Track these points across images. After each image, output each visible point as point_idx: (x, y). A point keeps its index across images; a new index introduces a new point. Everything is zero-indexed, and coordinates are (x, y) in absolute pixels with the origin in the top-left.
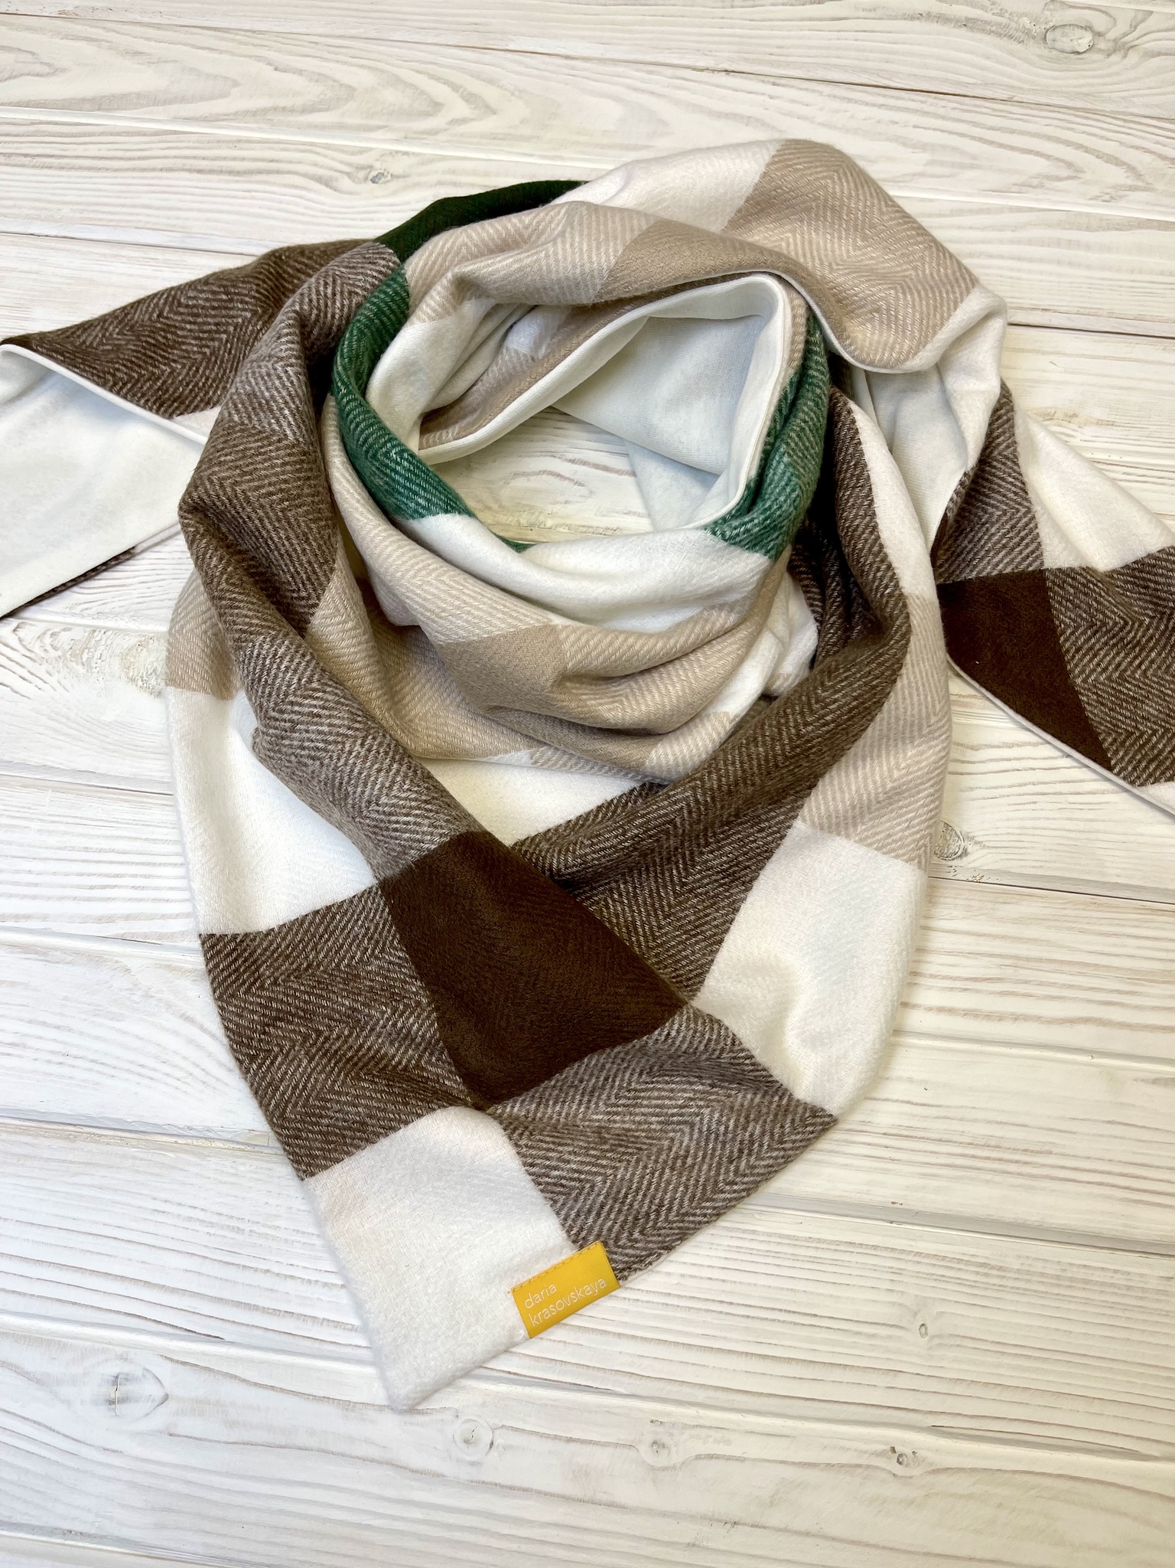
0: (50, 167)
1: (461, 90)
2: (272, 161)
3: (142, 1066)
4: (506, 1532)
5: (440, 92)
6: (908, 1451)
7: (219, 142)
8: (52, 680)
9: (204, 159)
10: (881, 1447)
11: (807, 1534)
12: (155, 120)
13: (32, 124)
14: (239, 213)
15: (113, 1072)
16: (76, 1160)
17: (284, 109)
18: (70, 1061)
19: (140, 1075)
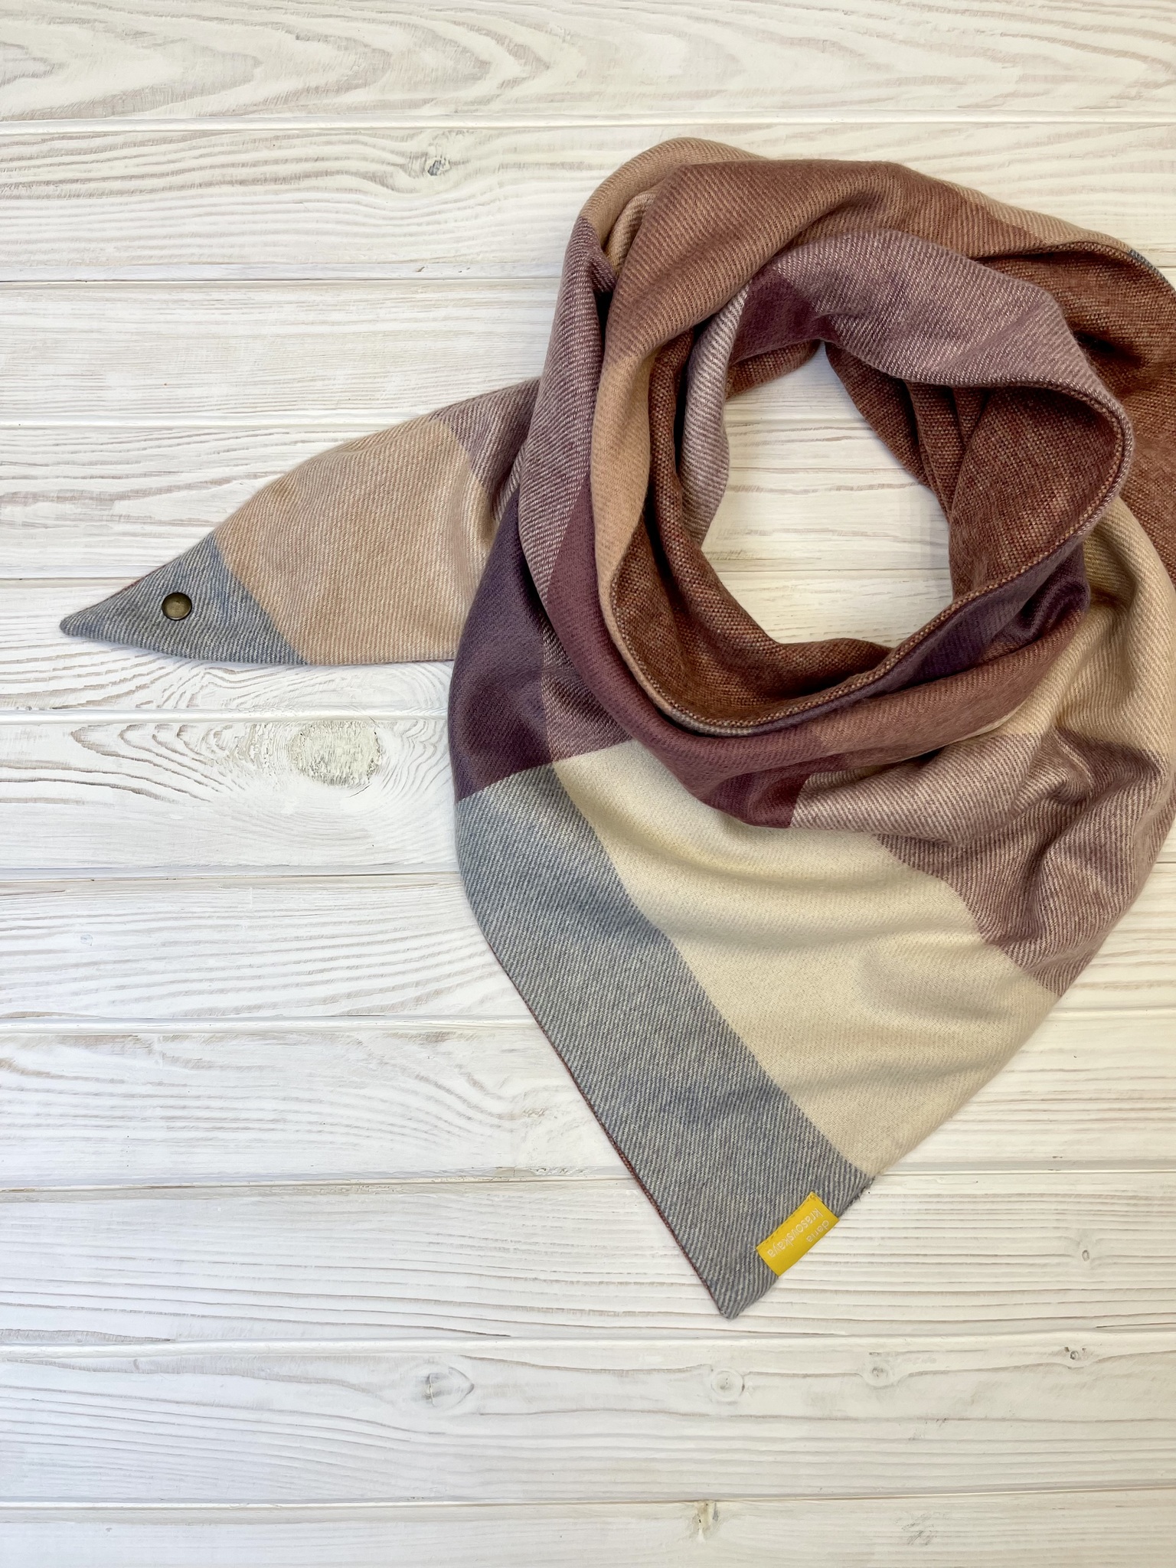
0: (78, 196)
1: (507, 41)
2: (316, 160)
3: (392, 1125)
4: (764, 1449)
5: (483, 46)
6: (1078, 1348)
7: (255, 141)
8: (227, 781)
9: (243, 165)
10: (1056, 1349)
11: (1003, 1420)
12: (179, 118)
13: (44, 141)
14: (297, 232)
15: (367, 1134)
16: (354, 1210)
17: (317, 88)
18: (327, 1128)
19: (391, 1132)
